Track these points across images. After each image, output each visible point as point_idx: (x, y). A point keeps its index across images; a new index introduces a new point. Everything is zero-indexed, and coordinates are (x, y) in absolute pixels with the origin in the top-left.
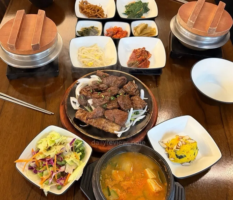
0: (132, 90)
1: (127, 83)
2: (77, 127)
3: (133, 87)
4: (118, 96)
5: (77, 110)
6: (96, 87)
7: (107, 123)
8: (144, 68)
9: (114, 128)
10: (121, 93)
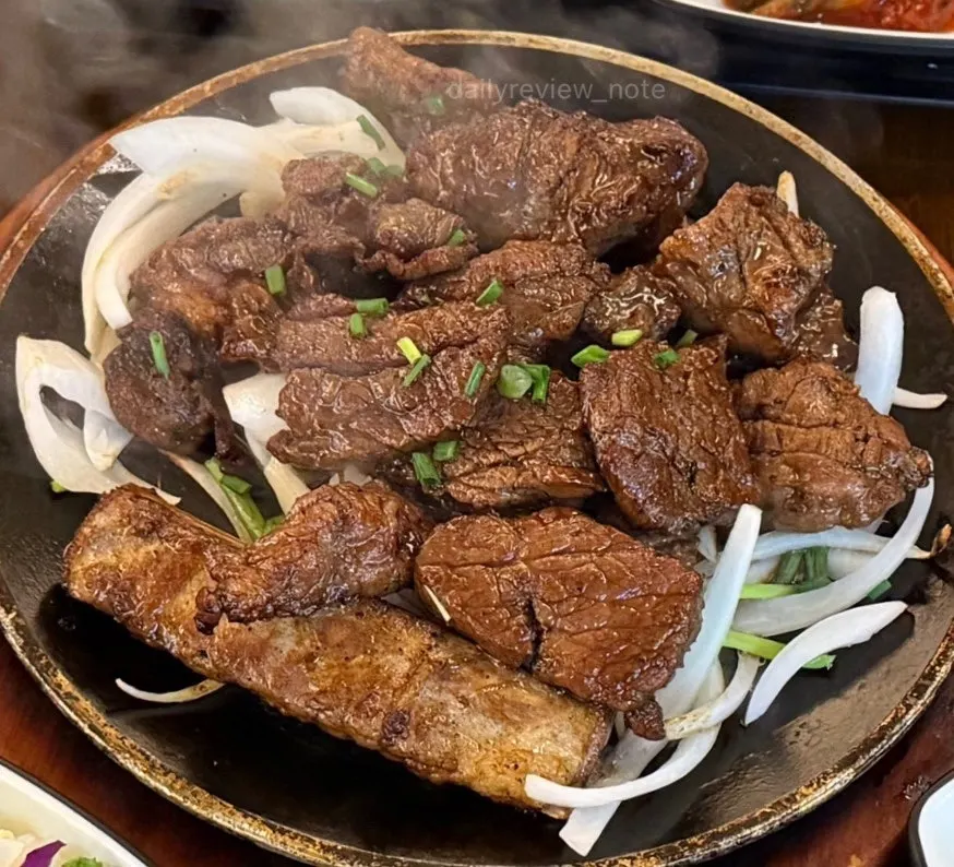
0: (757, 289)
1: (704, 203)
2: (84, 711)
3: (778, 260)
4: (589, 354)
5: (86, 503)
6: (328, 236)
7: (442, 672)
8: (913, 28)
9: (529, 739)
10: (631, 323)
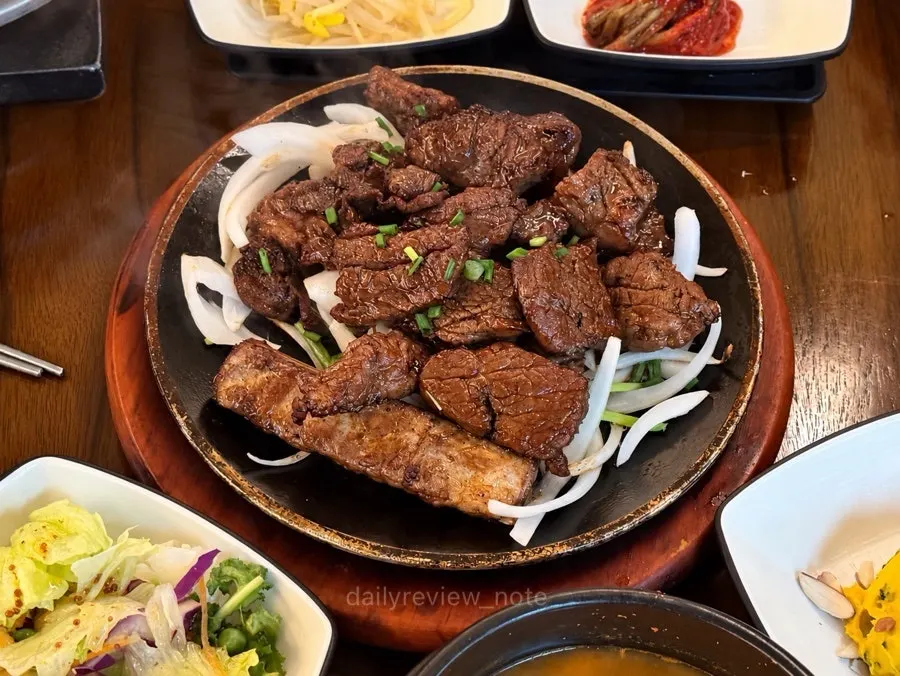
0: (614, 210)
1: (577, 165)
2: (229, 473)
3: (626, 193)
4: (516, 253)
5: (225, 351)
6: (362, 189)
7: (438, 440)
8: (698, 54)
9: (489, 478)
10: (540, 233)
